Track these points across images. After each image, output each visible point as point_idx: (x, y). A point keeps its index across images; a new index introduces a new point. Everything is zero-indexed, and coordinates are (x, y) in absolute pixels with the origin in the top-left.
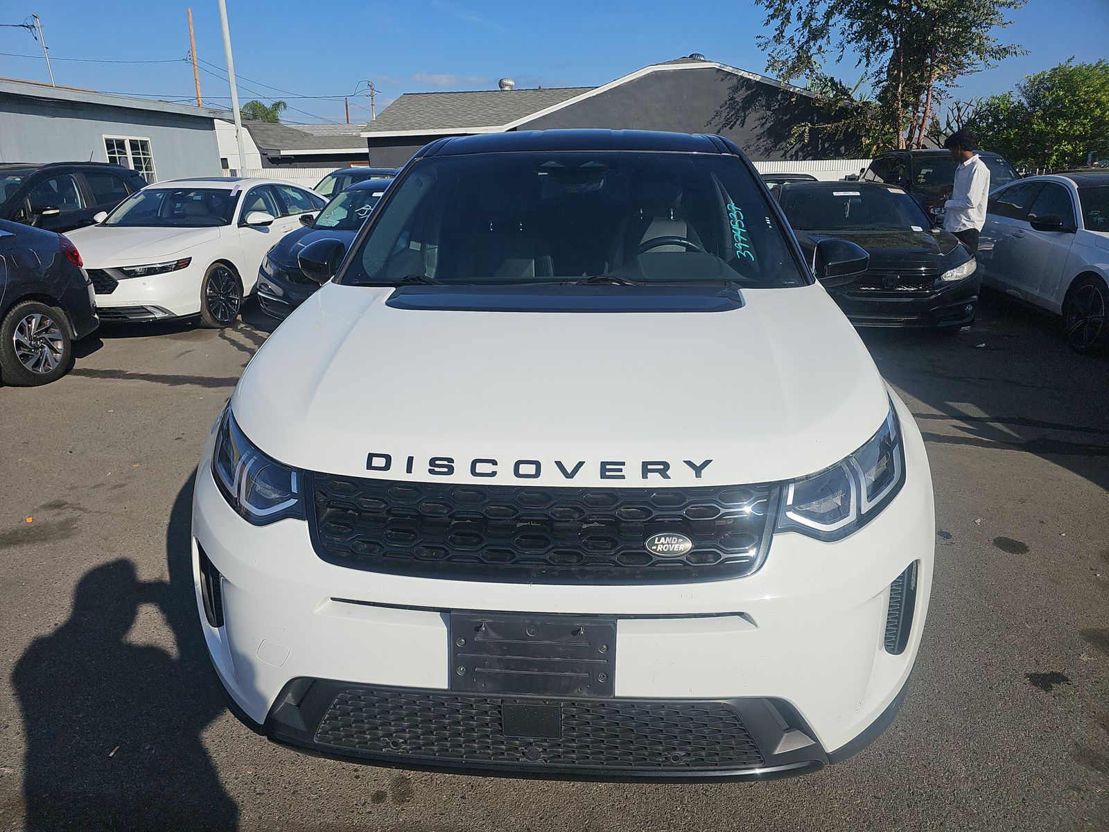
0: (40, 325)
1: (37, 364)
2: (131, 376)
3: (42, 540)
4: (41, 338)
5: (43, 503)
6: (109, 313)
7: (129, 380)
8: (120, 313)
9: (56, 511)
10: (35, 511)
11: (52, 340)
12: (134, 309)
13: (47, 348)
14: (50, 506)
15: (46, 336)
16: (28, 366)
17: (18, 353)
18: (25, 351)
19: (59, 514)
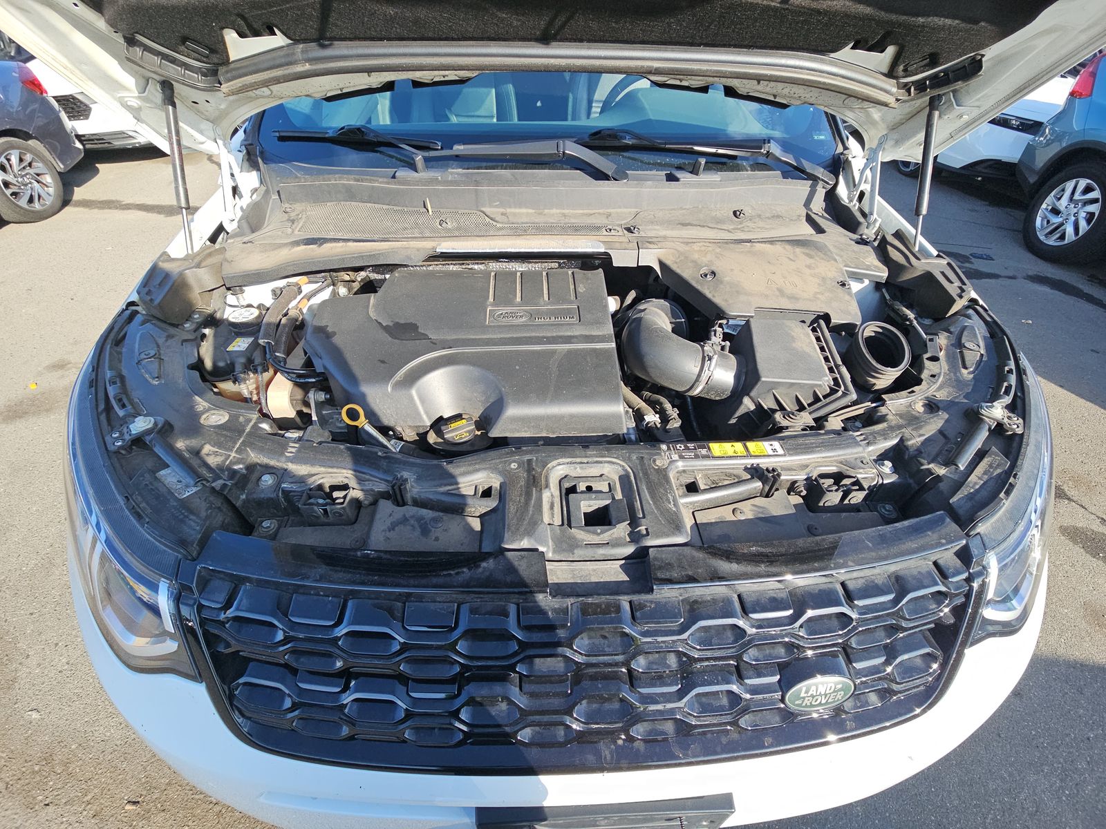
0: (21, 160)
1: (31, 200)
2: (128, 207)
3: (47, 411)
4: (27, 174)
5: (47, 363)
6: (93, 140)
7: (125, 211)
8: (103, 139)
9: (60, 372)
10: (40, 374)
11: (38, 175)
12: (115, 134)
13: (36, 184)
14: (54, 366)
15: (32, 171)
16: (23, 202)
17: (8, 192)
18: (14, 189)
19: (63, 376)
